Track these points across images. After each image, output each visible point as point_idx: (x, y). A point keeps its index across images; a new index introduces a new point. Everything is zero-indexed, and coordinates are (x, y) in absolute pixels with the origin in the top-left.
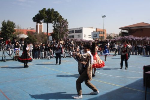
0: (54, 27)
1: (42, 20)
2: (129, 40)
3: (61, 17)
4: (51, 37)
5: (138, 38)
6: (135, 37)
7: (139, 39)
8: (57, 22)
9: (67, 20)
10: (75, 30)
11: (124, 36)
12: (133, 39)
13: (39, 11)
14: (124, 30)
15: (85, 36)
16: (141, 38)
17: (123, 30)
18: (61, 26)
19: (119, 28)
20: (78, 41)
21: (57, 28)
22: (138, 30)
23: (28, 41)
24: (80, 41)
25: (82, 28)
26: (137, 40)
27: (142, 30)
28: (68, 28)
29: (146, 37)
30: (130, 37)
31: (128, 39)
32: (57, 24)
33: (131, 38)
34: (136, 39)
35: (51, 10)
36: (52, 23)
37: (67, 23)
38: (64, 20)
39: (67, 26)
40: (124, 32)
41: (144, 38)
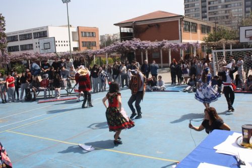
2: (132, 49)
5: (149, 44)
6: (143, 42)
7: (152, 46)
10: (32, 32)
12: (139, 47)
14: (125, 29)
16: (155, 44)
17: (122, 29)
19: (114, 25)
20: (29, 57)
22: (150, 26)
24: (34, 56)
25: (47, 27)
26: (146, 47)
27: (158, 25)
29: (164, 41)
30: (133, 42)
31: (130, 46)
33: (136, 45)
34: (146, 45)
41: (160, 42)
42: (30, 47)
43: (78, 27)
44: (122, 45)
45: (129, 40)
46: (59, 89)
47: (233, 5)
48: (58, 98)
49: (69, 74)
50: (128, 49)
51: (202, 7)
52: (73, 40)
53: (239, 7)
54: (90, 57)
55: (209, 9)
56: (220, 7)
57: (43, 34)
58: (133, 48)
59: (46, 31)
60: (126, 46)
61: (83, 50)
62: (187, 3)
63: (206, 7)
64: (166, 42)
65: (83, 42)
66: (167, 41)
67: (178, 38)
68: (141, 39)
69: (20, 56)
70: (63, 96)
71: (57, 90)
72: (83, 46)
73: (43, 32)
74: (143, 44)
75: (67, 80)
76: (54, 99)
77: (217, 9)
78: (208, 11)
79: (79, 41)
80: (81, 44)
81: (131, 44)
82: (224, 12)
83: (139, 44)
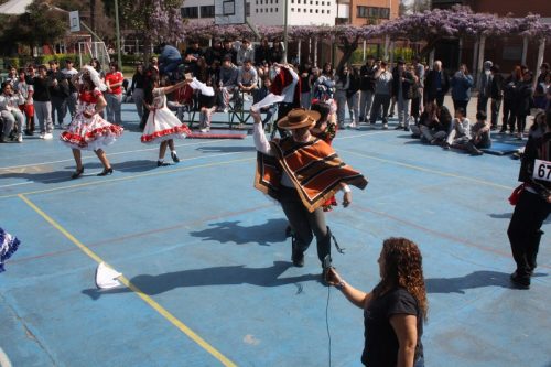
2: (445, 32)
4: (77, 14)
6: (477, 16)
7: (496, 29)
12: (463, 28)
15: (295, 5)
16: (505, 23)
23: (27, 29)
26: (480, 30)
29: (531, 16)
30: (451, 15)
31: (438, 26)
33: (457, 22)
41: (518, 20)
44: (423, 20)
45: (442, 9)
46: (209, 111)
48: (204, 131)
49: (240, 79)
50: (434, 31)
52: (338, 2)
54: (351, 41)
58: (449, 28)
60: (433, 24)
64: (533, 20)
65: (359, 7)
66: (538, 16)
68: (473, 9)
69: (207, 28)
70: (216, 126)
71: (205, 113)
72: (359, 16)
74: (475, 21)
75: (232, 91)
76: (196, 133)
79: (350, 4)
80: (355, 11)
81: (446, 18)
83: (464, 20)
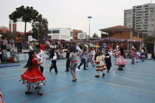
0: (33, 26)
1: (19, 18)
3: (41, 16)
4: (31, 36)
8: (36, 21)
9: (47, 20)
10: (52, 30)
11: (105, 38)
13: (17, 9)
15: (62, 37)
17: (102, 32)
18: (40, 25)
21: (36, 27)
25: (60, 28)
27: (121, 32)
28: (48, 28)
29: (126, 39)
32: (36, 23)
35: (29, 8)
36: (30, 22)
37: (47, 23)
38: (44, 20)
39: (47, 25)
40: (103, 33)
42: (50, 37)
43: (73, 30)
47: (149, 25)
51: (133, 25)
52: (71, 36)
53: (152, 27)
55: (136, 26)
56: (142, 26)
57: (57, 32)
59: (59, 30)
61: (75, 41)
62: (125, 23)
63: (135, 25)
65: (75, 37)
67: (130, 39)
72: (75, 39)
73: (58, 30)
77: (140, 27)
78: (136, 27)
79: (73, 36)
80: (74, 38)
81: (110, 39)
82: (144, 28)
